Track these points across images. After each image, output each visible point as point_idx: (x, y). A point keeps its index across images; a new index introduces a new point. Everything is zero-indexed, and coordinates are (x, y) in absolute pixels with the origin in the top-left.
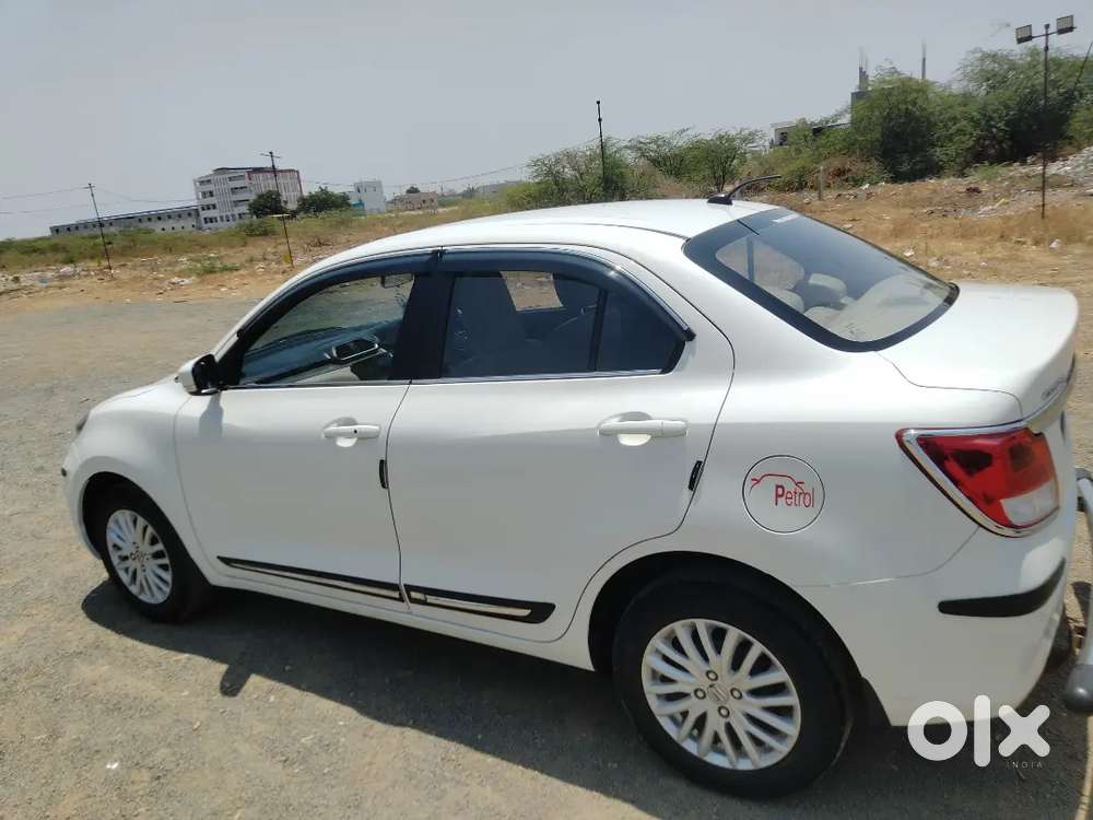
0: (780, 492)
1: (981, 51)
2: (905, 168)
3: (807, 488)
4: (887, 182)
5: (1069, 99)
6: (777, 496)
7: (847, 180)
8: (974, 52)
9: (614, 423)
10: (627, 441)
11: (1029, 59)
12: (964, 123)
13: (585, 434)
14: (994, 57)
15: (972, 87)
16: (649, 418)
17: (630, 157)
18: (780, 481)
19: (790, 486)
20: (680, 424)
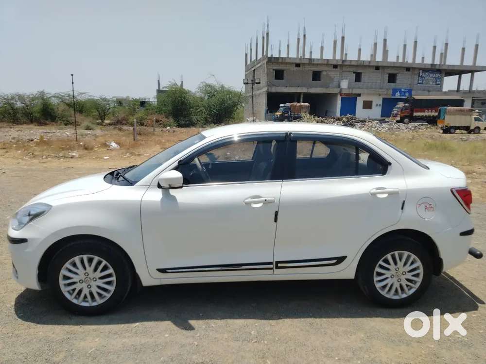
0: (426, 208)
1: (205, 83)
2: (183, 122)
3: (432, 206)
4: (176, 127)
5: (235, 105)
6: (426, 209)
7: (160, 124)
8: (202, 83)
9: (374, 191)
10: (380, 196)
11: (220, 89)
12: (203, 108)
13: (366, 194)
14: (210, 86)
15: (203, 95)
16: (386, 189)
17: (54, 101)
18: (426, 204)
19: (428, 206)
20: (398, 190)
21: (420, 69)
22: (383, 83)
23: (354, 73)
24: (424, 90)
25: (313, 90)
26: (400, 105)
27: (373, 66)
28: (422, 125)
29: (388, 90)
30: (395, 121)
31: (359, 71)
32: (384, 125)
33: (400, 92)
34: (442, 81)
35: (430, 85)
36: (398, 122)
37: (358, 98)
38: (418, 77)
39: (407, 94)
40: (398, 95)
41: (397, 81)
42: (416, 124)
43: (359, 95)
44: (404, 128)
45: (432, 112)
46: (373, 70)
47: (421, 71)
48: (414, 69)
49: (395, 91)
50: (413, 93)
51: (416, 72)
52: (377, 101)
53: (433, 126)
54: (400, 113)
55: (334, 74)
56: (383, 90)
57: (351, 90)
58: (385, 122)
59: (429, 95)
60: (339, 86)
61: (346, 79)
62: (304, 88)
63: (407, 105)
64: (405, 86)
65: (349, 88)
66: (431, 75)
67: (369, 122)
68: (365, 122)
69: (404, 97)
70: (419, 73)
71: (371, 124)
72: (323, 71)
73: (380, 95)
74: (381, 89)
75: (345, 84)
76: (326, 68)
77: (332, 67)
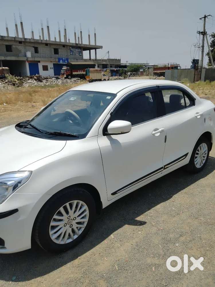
21: (70, 46)
22: (52, 54)
23: (33, 47)
24: (74, 59)
25: (9, 58)
26: (65, 68)
27: (44, 43)
28: (78, 79)
29: (55, 58)
30: (64, 78)
31: (36, 46)
32: (59, 80)
33: (62, 60)
34: (82, 53)
35: (77, 56)
36: (66, 78)
37: (39, 64)
38: (69, 51)
39: (66, 61)
40: (61, 62)
41: (59, 53)
42: (75, 79)
43: (39, 62)
44: (70, 82)
45: (81, 72)
46: (44, 45)
47: (71, 47)
48: (67, 46)
49: (59, 60)
50: (69, 60)
51: (69, 48)
52: (50, 66)
53: (83, 80)
54: (65, 73)
55: (21, 47)
56: (52, 59)
57: (34, 58)
58: (59, 79)
59: (77, 62)
60: (25, 56)
61: (29, 51)
62: (2, 57)
63: (68, 68)
64: (64, 57)
65: (32, 57)
66: (77, 50)
67: (50, 79)
68: (48, 79)
69: (65, 63)
70: (70, 48)
71: (51, 80)
72: (12, 45)
73: (51, 62)
74: (51, 58)
75: (29, 54)
76: (14, 43)
77: (18, 43)
